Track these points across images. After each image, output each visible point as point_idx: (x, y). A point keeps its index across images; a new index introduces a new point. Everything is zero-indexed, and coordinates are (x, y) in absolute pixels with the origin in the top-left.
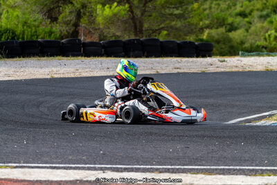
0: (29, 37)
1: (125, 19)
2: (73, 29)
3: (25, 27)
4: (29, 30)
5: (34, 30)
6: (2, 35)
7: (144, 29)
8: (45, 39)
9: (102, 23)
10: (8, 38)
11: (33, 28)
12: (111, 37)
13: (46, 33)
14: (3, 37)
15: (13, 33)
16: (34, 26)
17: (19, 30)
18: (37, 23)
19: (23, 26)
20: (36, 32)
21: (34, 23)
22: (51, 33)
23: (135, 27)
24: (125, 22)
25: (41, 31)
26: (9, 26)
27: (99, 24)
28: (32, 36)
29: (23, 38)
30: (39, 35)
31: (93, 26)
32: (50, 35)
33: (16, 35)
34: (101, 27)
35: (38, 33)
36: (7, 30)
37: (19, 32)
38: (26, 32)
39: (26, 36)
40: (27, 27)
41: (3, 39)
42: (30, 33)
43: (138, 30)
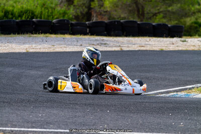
0: (46, 17)
1: (128, 3)
2: (86, 10)
3: (43, 9)
4: (47, 11)
5: (50, 11)
6: (23, 15)
7: (145, 12)
8: (60, 19)
9: (110, 7)
10: (28, 18)
11: (50, 9)
12: (118, 18)
13: (60, 14)
14: (24, 16)
15: (33, 13)
16: (51, 8)
17: (38, 11)
18: (53, 6)
19: (42, 7)
20: (52, 13)
21: (51, 5)
22: (65, 13)
23: (138, 11)
24: (130, 6)
25: (56, 12)
26: (29, 8)
27: (107, 7)
28: (48, 16)
29: (41, 18)
30: (55, 16)
31: (102, 9)
32: (64, 16)
33: (35, 15)
34: (109, 10)
35: (54, 14)
36: (27, 11)
37: (37, 12)
38: (44, 12)
39: (43, 17)
40: (45, 8)
41: (23, 18)
42: (46, 14)
43: (140, 13)
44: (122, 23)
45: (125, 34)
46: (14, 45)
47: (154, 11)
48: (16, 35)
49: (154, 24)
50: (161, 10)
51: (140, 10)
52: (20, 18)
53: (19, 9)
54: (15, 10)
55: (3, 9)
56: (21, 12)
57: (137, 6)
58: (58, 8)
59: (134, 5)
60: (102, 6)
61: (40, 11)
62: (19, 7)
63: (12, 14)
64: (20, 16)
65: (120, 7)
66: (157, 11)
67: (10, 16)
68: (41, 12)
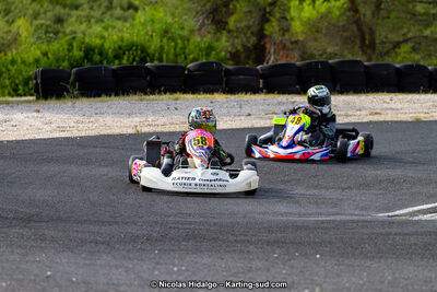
0: (171, 56)
1: (341, 24)
2: (253, 39)
3: (165, 40)
4: (173, 44)
5: (180, 45)
6: (124, 54)
7: (377, 41)
8: (200, 62)
9: (303, 32)
10: (134, 60)
11: (179, 41)
12: (321, 55)
13: (201, 50)
14: (125, 58)
15: (144, 50)
16: (182, 38)
17: (154, 45)
18: (185, 33)
19: (162, 37)
20: (184, 48)
21: (181, 33)
22: (210, 48)
23: (363, 39)
24: (344, 29)
25: (192, 47)
26: (135, 39)
27: (297, 33)
28: (176, 55)
29: (161, 60)
30: (190, 54)
31: (287, 36)
32: (208, 55)
33: (148, 55)
34: (301, 38)
35: (187, 51)
36: (131, 46)
37: (153, 47)
38: (166, 47)
39: (164, 56)
40: (169, 39)
41: (125, 62)
42: (172, 51)
43: (367, 42)
44: (331, 66)
45: (338, 88)
46: (109, 120)
47: (395, 37)
48: (113, 97)
49: (398, 66)
50: (410, 35)
51: (367, 36)
52: (117, 62)
53: (115, 42)
54: (107, 45)
55: (83, 43)
56: (120, 48)
57: (360, 29)
58: (196, 39)
59: (354, 28)
60: (286, 30)
61: (159, 44)
62: (115, 37)
63: (101, 54)
64: (117, 57)
65: (324, 31)
66: (401, 39)
67: (97, 58)
68: (162, 47)
